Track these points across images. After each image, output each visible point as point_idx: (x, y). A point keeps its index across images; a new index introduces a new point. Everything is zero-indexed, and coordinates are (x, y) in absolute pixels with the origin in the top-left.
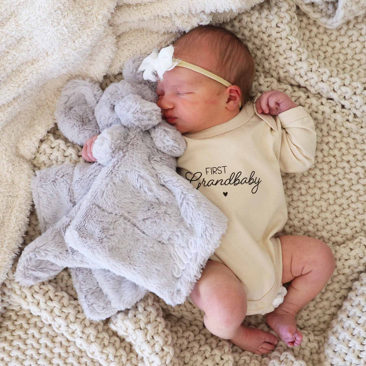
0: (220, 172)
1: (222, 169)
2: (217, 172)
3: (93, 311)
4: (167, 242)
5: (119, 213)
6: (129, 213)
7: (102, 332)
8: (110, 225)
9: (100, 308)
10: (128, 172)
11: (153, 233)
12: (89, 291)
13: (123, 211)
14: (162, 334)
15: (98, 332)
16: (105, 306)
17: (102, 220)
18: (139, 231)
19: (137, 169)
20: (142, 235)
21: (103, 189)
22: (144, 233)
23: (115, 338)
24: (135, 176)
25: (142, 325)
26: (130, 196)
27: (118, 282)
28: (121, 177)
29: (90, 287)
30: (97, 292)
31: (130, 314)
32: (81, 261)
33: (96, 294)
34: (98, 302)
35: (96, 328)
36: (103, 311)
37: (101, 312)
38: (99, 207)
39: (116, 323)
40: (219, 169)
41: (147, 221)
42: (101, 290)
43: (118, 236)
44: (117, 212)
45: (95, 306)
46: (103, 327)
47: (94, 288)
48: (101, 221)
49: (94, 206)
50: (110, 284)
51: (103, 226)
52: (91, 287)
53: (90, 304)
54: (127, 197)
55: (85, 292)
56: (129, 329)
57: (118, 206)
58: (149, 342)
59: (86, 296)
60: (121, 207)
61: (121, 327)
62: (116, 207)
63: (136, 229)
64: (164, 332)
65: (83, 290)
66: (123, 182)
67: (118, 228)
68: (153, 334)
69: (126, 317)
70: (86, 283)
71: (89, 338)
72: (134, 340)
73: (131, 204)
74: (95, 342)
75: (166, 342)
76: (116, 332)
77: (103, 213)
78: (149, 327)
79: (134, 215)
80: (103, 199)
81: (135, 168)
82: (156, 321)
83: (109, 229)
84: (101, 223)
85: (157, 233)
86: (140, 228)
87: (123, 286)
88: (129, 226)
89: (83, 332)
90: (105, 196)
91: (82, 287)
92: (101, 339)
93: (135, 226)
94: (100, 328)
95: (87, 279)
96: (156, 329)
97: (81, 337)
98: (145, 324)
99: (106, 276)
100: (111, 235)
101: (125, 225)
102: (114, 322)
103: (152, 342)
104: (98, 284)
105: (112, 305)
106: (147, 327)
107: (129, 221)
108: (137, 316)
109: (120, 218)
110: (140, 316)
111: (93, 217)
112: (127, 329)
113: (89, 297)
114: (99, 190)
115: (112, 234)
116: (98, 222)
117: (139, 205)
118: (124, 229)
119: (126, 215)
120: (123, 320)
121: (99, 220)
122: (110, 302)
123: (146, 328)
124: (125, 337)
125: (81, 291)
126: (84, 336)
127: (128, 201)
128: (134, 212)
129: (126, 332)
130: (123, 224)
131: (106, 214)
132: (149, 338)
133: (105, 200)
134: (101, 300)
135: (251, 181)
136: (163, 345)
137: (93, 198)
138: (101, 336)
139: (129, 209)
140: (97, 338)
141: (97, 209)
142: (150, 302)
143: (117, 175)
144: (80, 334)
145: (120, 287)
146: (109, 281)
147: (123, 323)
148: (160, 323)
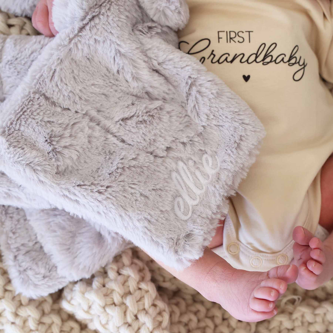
0: (241, 40)
1: (246, 36)
2: (237, 39)
3: (26, 281)
4: (164, 154)
5: (82, 110)
6: (99, 111)
7: (50, 313)
8: (65, 129)
9: (38, 276)
10: (99, 41)
11: (140, 139)
12: (22, 248)
13: (89, 108)
14: (151, 310)
15: (43, 314)
16: (48, 274)
17: (51, 120)
18: (114, 140)
19: (114, 39)
20: (121, 144)
21: (53, 68)
22: (123, 141)
23: (72, 324)
24: (111, 52)
25: (117, 298)
26: (101, 82)
27: (71, 235)
28: (86, 49)
29: (22, 243)
30: (35, 251)
31: (96, 283)
32: (6, 193)
33: (33, 254)
34: (34, 267)
35: (40, 308)
36: (43, 282)
37: (40, 283)
38: (47, 98)
39: (72, 298)
40: (240, 34)
41: (129, 122)
42: (41, 247)
43: (78, 148)
44: (78, 107)
45: (30, 273)
46: (52, 306)
47: (31, 244)
48: (49, 122)
49: (37, 96)
50: (56, 236)
51: (52, 131)
52: (25, 241)
53: (22, 269)
54: (96, 83)
55: (15, 250)
56: (93, 307)
57: (80, 98)
58: (130, 325)
59: (15, 257)
60: (86, 101)
61: (80, 304)
62: (77, 98)
63: (110, 136)
64: (154, 305)
65: (12, 247)
66: (88, 59)
67: (79, 135)
68: (135, 312)
69: (89, 288)
70: (17, 235)
71: (27, 324)
72: (103, 326)
73: (103, 96)
74: (37, 330)
75: (160, 323)
76: (73, 314)
77: (53, 109)
78: (129, 301)
79: (108, 115)
80: (53, 83)
81: (111, 37)
82: (140, 289)
83: (61, 137)
84: (48, 125)
85: (147, 139)
86: (117, 134)
87: (78, 240)
88: (98, 132)
89: (16, 315)
90: (56, 78)
91: (10, 242)
92: (47, 326)
93: (108, 132)
94: (47, 307)
95: (20, 228)
96: (140, 303)
97: (13, 323)
98: (122, 297)
99: (49, 222)
100: (65, 147)
101: (90, 131)
102: (69, 298)
103: (135, 325)
104: (36, 238)
105: (59, 271)
106: (125, 301)
107: (98, 124)
108: (107, 286)
109: (83, 118)
110: (112, 285)
111: (35, 114)
112: (90, 307)
113: (20, 258)
114: (45, 68)
115: (67, 144)
116: (43, 123)
117: (118, 100)
118: (89, 137)
119: (94, 113)
120: (83, 294)
121: (46, 119)
122: (56, 267)
123: (123, 304)
124: (87, 322)
125: (9, 248)
126: (18, 321)
127: (97, 90)
128: (108, 111)
129: (87, 312)
130: (87, 128)
131: (59, 109)
132: (129, 319)
133: (57, 85)
134: (40, 263)
135: (293, 61)
136: (154, 329)
137: (35, 81)
138: (47, 320)
139: (98, 105)
140: (40, 323)
141: (43, 101)
142: (126, 260)
143: (80, 46)
144: (11, 318)
145: (73, 242)
146: (55, 231)
147: (84, 297)
148: (147, 292)
